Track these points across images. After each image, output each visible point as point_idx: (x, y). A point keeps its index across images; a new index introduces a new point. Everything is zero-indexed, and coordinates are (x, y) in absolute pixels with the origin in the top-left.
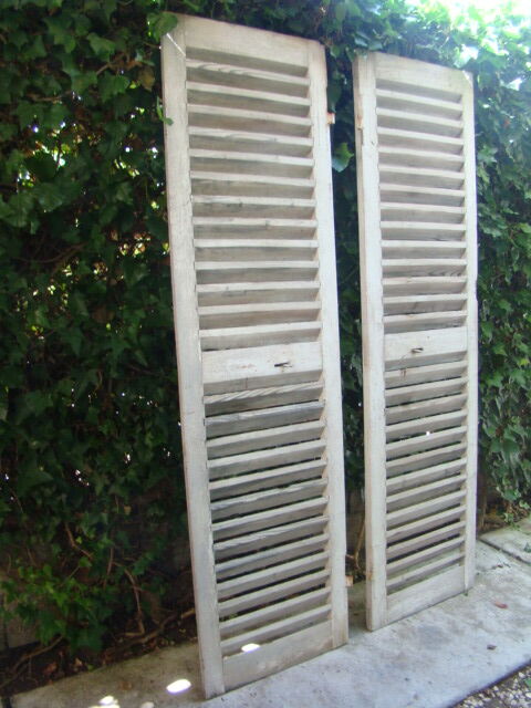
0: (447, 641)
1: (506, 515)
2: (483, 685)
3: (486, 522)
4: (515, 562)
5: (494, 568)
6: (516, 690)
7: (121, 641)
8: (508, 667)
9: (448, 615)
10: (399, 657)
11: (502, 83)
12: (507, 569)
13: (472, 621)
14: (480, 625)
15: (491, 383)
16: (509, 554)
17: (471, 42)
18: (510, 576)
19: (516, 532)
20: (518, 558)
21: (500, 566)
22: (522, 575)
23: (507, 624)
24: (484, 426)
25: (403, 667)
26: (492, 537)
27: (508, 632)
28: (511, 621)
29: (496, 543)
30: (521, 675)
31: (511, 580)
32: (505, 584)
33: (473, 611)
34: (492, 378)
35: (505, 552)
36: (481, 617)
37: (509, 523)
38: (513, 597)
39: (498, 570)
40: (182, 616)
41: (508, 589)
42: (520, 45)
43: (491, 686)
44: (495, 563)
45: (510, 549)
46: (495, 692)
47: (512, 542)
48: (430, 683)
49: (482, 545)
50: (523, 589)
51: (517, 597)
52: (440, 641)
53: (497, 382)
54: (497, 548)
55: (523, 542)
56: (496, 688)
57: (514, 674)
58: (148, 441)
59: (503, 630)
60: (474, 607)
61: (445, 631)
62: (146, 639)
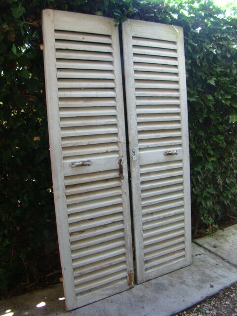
0: (167, 289)
1: (208, 230)
2: (178, 311)
3: (197, 233)
4: (207, 253)
5: (197, 255)
6: (194, 313)
7: (18, 287)
8: (192, 302)
9: (170, 278)
10: (141, 297)
11: (192, 30)
12: (202, 255)
13: (180, 280)
14: (183, 282)
15: (196, 169)
16: (205, 249)
17: (175, 11)
18: (203, 259)
19: (211, 238)
20: (209, 251)
21: (200, 255)
22: (209, 259)
23: (197, 282)
24: (194, 189)
25: (142, 302)
26: (199, 241)
27: (196, 286)
28: (199, 280)
29: (201, 243)
30: (198, 306)
31: (203, 261)
32: (201, 263)
33: (182, 275)
34: (196, 167)
35: (204, 248)
36: (185, 279)
37: (208, 234)
38: (202, 269)
39: (199, 256)
40: (47, 276)
41: (201, 265)
42: (200, 12)
43: (182, 311)
44: (198, 253)
45: (206, 246)
46: (184, 314)
47: (208, 243)
48: (153, 309)
49: (194, 244)
50: (208, 265)
51: (204, 269)
52: (163, 289)
53: (199, 169)
54: (200, 246)
55: (213, 243)
56: (185, 312)
57: (195, 306)
58: (25, 198)
59: (194, 285)
60: (183, 274)
61: (167, 285)
62: (29, 286)
